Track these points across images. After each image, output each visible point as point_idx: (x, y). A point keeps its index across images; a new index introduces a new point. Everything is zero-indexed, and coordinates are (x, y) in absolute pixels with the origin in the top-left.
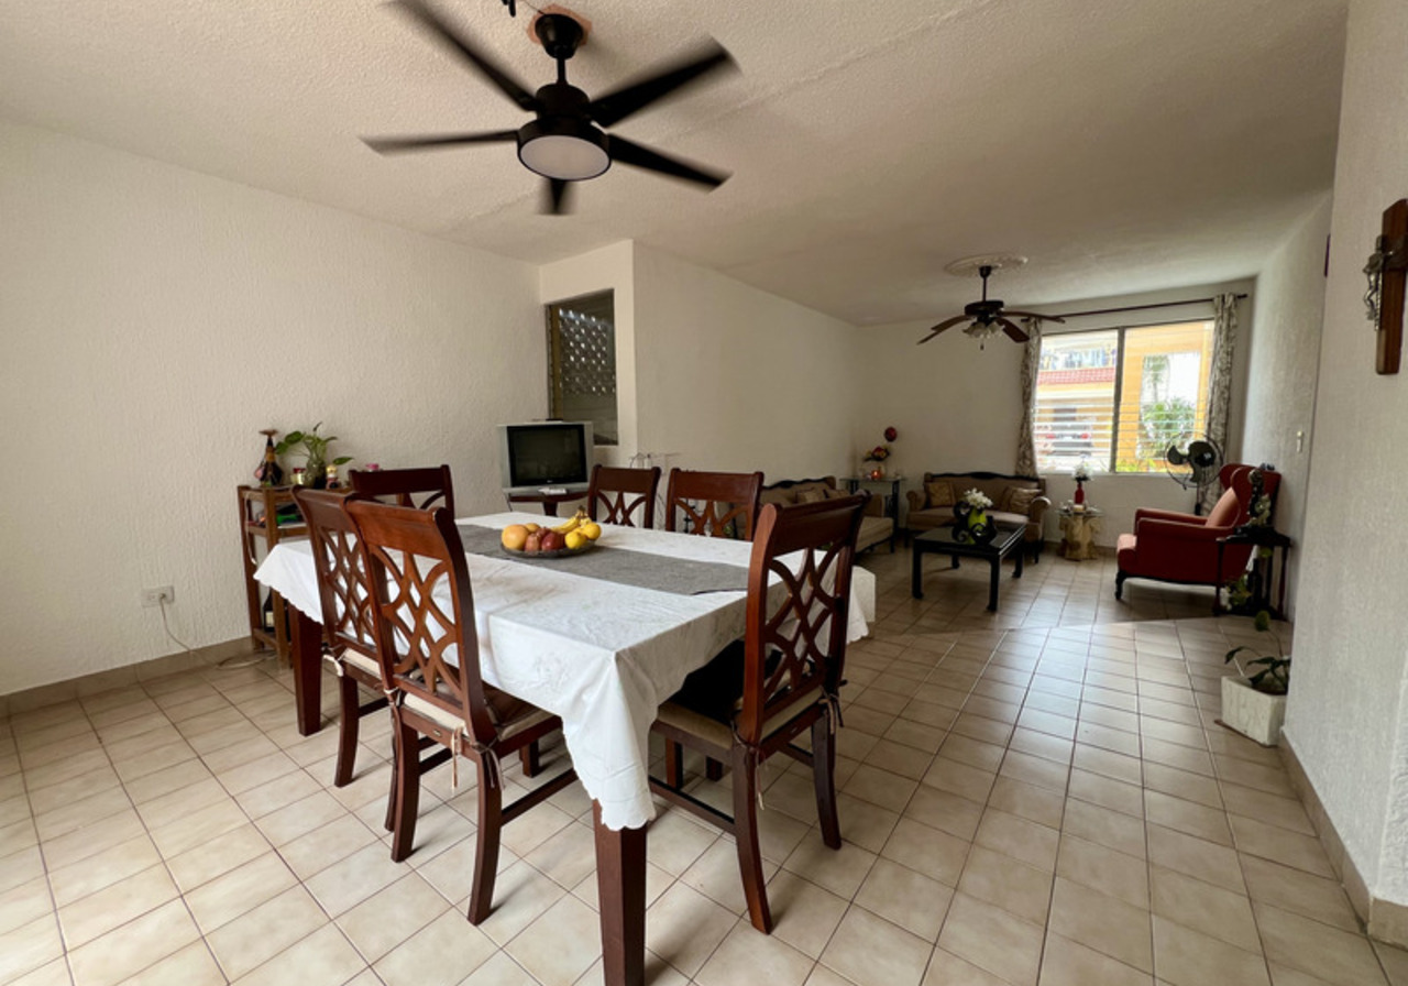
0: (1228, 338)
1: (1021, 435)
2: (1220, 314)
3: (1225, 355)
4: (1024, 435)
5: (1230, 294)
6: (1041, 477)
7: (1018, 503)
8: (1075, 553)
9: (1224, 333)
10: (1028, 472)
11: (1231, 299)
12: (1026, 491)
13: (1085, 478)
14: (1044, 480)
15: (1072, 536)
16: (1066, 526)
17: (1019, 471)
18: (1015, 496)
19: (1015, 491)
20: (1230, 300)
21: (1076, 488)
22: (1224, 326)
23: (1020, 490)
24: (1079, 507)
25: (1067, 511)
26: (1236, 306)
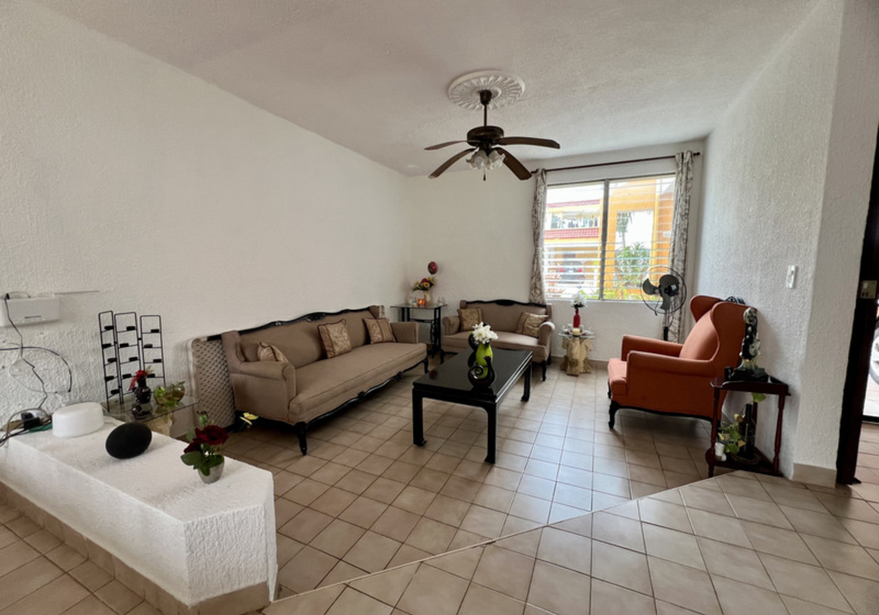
0: (686, 189)
1: (533, 269)
2: (680, 169)
3: (684, 203)
4: (535, 269)
5: (688, 151)
6: (548, 304)
7: (530, 327)
8: (574, 369)
9: (683, 184)
10: (538, 300)
11: (689, 154)
12: (536, 316)
13: (581, 306)
14: (550, 306)
15: (572, 355)
16: (568, 345)
17: (532, 297)
18: (528, 321)
19: (528, 316)
20: (688, 157)
21: (574, 314)
22: (684, 178)
23: (532, 315)
24: (576, 330)
25: (567, 333)
26: (692, 162)
